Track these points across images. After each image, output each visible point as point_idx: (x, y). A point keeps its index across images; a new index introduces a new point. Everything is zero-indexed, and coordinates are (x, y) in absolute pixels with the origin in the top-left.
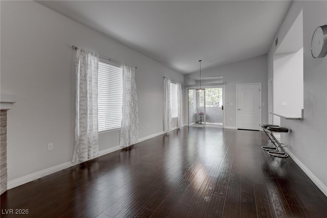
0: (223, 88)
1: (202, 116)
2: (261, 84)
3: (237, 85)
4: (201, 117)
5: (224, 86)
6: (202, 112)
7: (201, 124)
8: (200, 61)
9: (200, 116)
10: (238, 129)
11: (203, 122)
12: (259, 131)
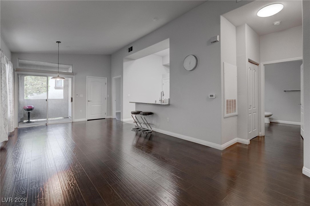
0: (72, 78)
1: (30, 111)
2: (106, 78)
3: (87, 77)
4: (29, 113)
5: (74, 77)
6: (32, 107)
7: (29, 122)
8: (59, 42)
9: (27, 112)
10: (88, 120)
11: (32, 119)
12: (105, 119)
